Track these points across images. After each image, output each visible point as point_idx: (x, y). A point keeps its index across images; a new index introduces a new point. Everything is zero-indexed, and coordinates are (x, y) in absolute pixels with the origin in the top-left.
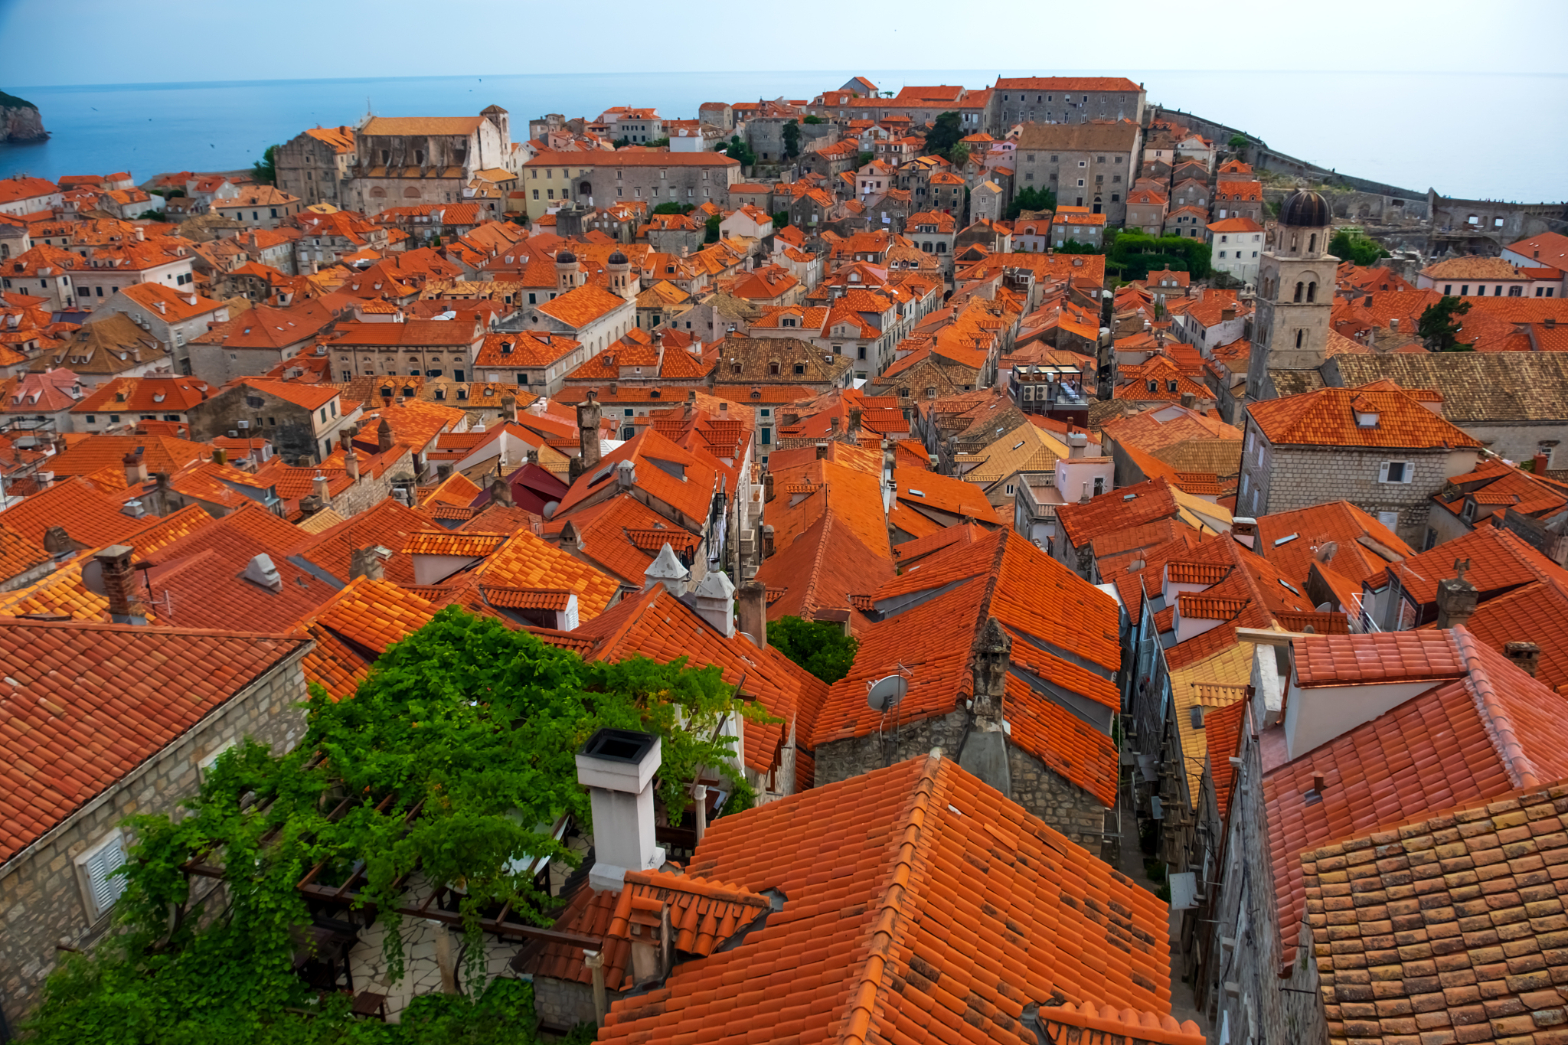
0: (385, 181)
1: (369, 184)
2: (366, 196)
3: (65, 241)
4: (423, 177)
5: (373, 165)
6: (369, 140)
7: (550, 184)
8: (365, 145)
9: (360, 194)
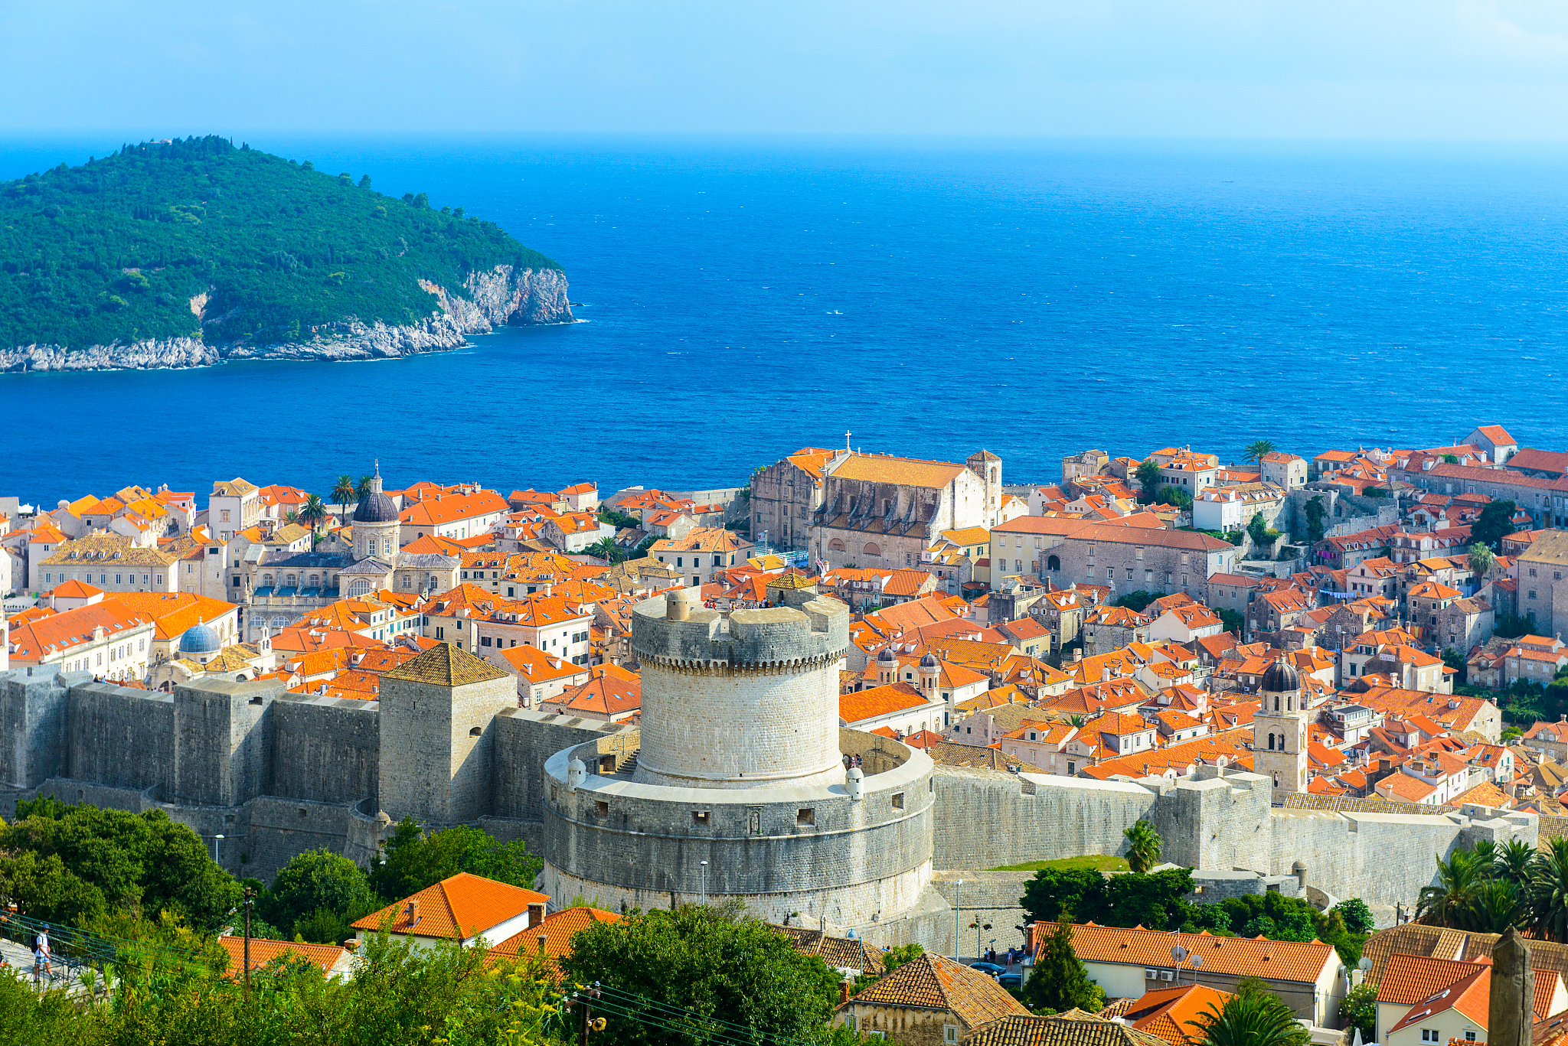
0: (846, 532)
1: (829, 534)
2: (824, 548)
3: (495, 575)
4: (885, 532)
5: (838, 512)
6: (838, 483)
7: (1019, 554)
8: (834, 489)
9: (818, 544)
